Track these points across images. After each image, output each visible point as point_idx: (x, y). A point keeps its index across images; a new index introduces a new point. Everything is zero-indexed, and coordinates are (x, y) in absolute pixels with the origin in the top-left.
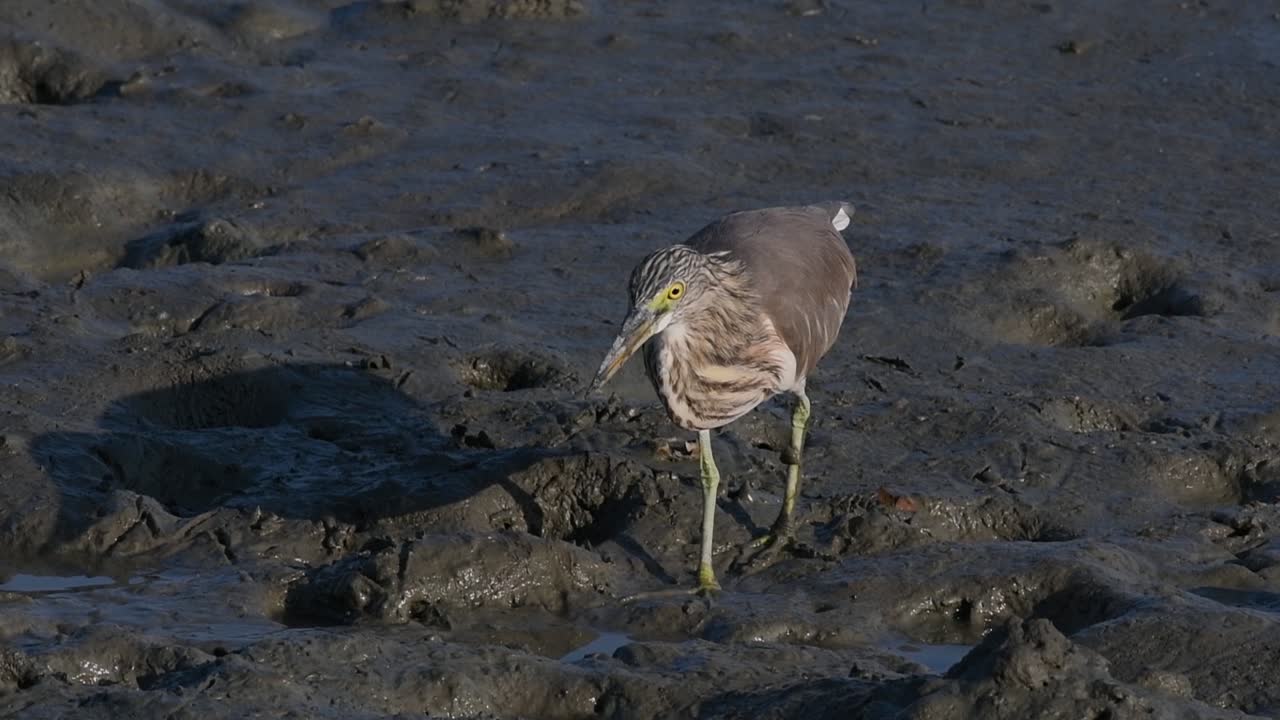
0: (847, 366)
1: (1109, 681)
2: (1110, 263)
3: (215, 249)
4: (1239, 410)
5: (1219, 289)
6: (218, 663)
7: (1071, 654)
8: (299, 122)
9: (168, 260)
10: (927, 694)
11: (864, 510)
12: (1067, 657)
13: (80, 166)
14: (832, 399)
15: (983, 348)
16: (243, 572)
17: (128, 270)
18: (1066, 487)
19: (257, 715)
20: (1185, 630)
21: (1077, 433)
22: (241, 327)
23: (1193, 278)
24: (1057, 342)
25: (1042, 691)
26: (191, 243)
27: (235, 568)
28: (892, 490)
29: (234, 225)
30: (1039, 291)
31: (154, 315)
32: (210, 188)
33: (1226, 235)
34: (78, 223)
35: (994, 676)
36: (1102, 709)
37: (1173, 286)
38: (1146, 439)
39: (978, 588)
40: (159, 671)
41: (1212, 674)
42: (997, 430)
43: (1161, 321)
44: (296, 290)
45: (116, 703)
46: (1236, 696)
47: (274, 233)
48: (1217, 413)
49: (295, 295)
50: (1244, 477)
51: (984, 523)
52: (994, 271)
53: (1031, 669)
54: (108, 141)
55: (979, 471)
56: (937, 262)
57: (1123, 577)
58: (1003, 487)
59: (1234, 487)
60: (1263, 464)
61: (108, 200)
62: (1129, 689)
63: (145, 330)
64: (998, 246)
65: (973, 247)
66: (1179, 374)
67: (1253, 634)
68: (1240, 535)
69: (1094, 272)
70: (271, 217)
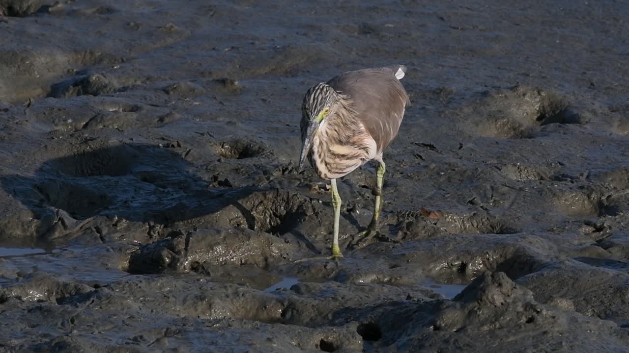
0: (406, 148)
1: (534, 302)
2: (535, 98)
3: (95, 88)
4: (599, 170)
5: (588, 110)
6: (96, 292)
7: (515, 290)
8: (137, 26)
9: (72, 93)
10: (444, 309)
11: (414, 219)
12: (513, 291)
13: (29, 47)
14: (399, 164)
15: (472, 139)
16: (108, 247)
17: (53, 98)
18: (513, 207)
19: (115, 317)
20: (571, 278)
21: (519, 181)
22: (108, 127)
23: (576, 105)
24: (509, 136)
25: (501, 308)
26: (83, 85)
27: (104, 245)
28: (428, 208)
29: (104, 77)
30: (500, 111)
31: (65, 120)
32: (93, 58)
33: (592, 84)
34: (28, 75)
35: (477, 300)
36: (530, 317)
37: (566, 110)
38: (552, 184)
39: (470, 257)
40: (67, 295)
41: (584, 299)
42: (479, 179)
43: (560, 126)
44: (135, 109)
45: (45, 311)
46: (595, 310)
47: (124, 81)
48: (587, 171)
49: (134, 111)
50: (600, 203)
51: (472, 224)
52: (478, 101)
53: (495, 297)
54: (43, 35)
55: (470, 199)
56: (450, 96)
57: (540, 251)
58: (482, 207)
59: (595, 208)
60: (609, 196)
61: (42, 63)
62: (543, 306)
63: (61, 128)
64: (480, 89)
65: (468, 89)
66: (568, 152)
67: (604, 280)
68: (598, 231)
69: (527, 102)
70: (123, 73)
